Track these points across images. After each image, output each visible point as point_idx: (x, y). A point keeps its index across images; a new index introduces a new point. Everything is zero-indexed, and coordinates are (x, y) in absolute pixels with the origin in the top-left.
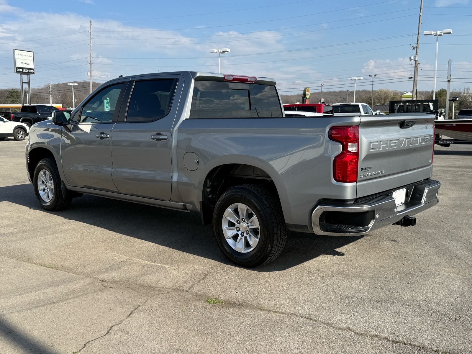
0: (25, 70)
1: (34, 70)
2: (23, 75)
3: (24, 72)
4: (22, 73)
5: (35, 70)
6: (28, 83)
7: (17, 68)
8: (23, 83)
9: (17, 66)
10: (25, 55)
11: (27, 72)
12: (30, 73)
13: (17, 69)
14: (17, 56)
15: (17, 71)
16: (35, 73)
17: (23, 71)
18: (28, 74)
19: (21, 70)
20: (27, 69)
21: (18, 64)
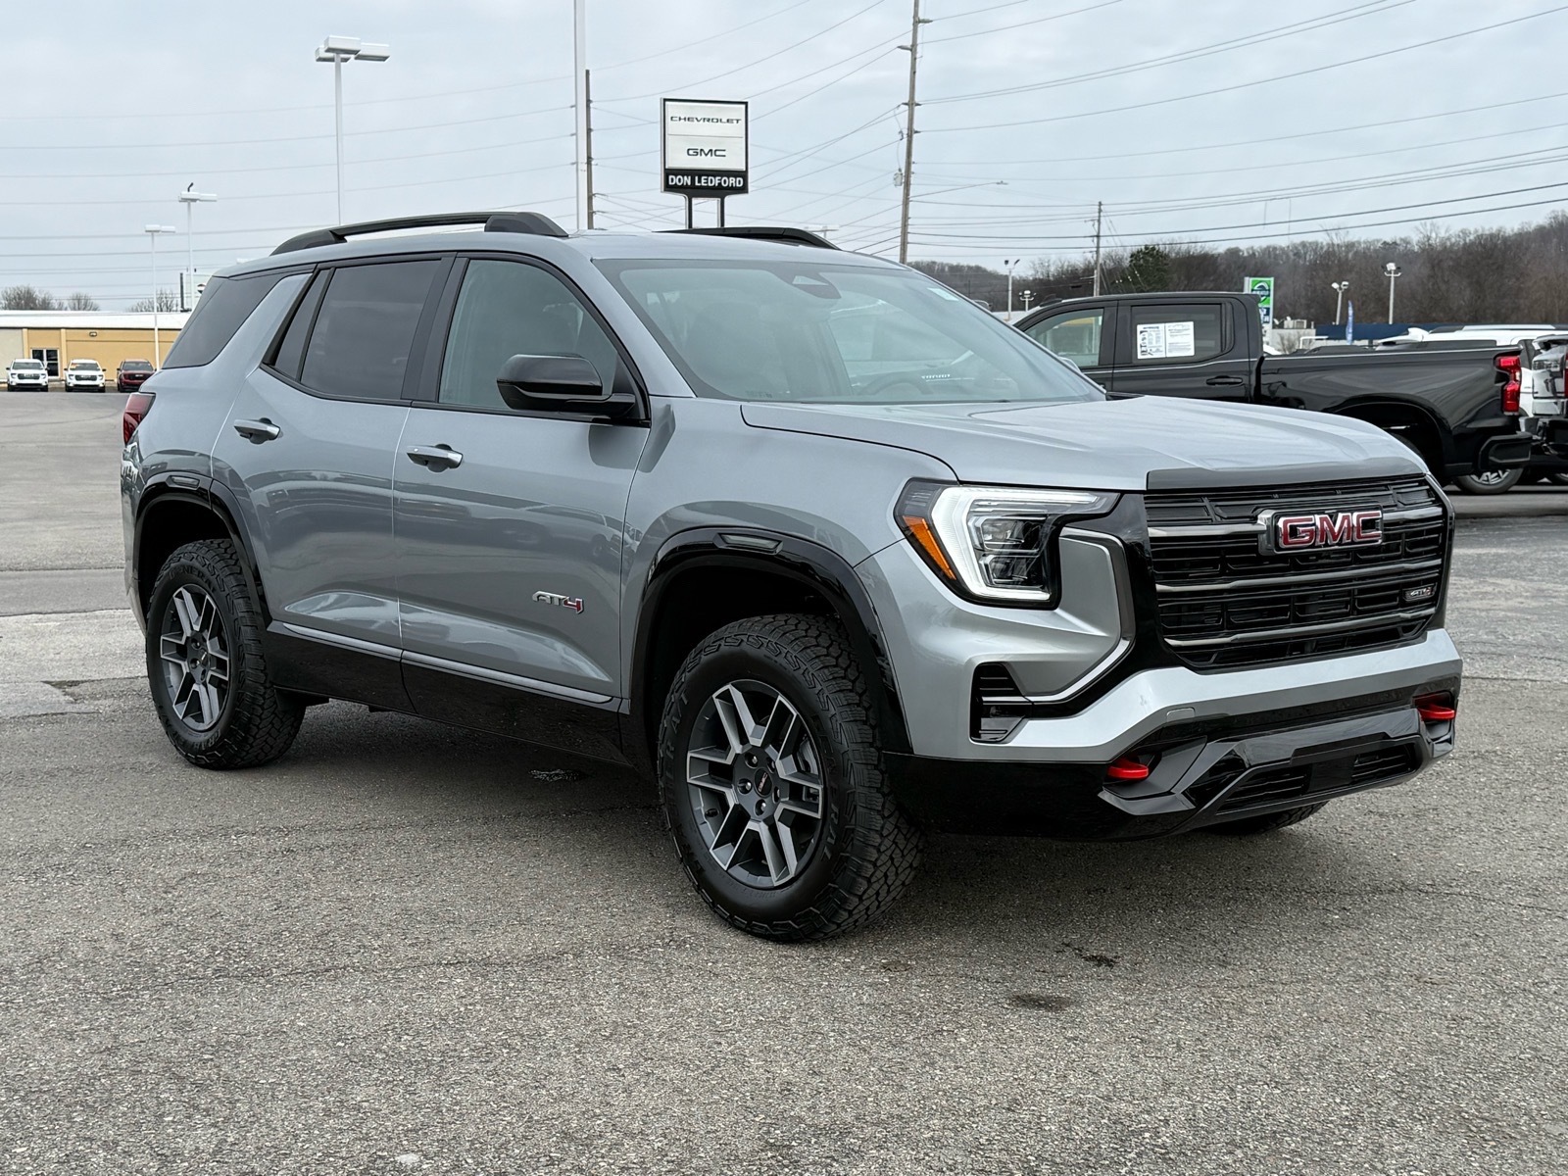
0: (703, 181)
1: (744, 177)
2: (695, 201)
3: (701, 187)
4: (692, 192)
5: (749, 175)
7: (668, 172)
9: (671, 164)
10: (707, 117)
11: (714, 188)
12: (728, 187)
13: (670, 177)
14: (671, 127)
15: (670, 183)
16: (750, 188)
17: (697, 184)
18: (720, 192)
19: (687, 180)
20: (714, 176)
21: (679, 160)
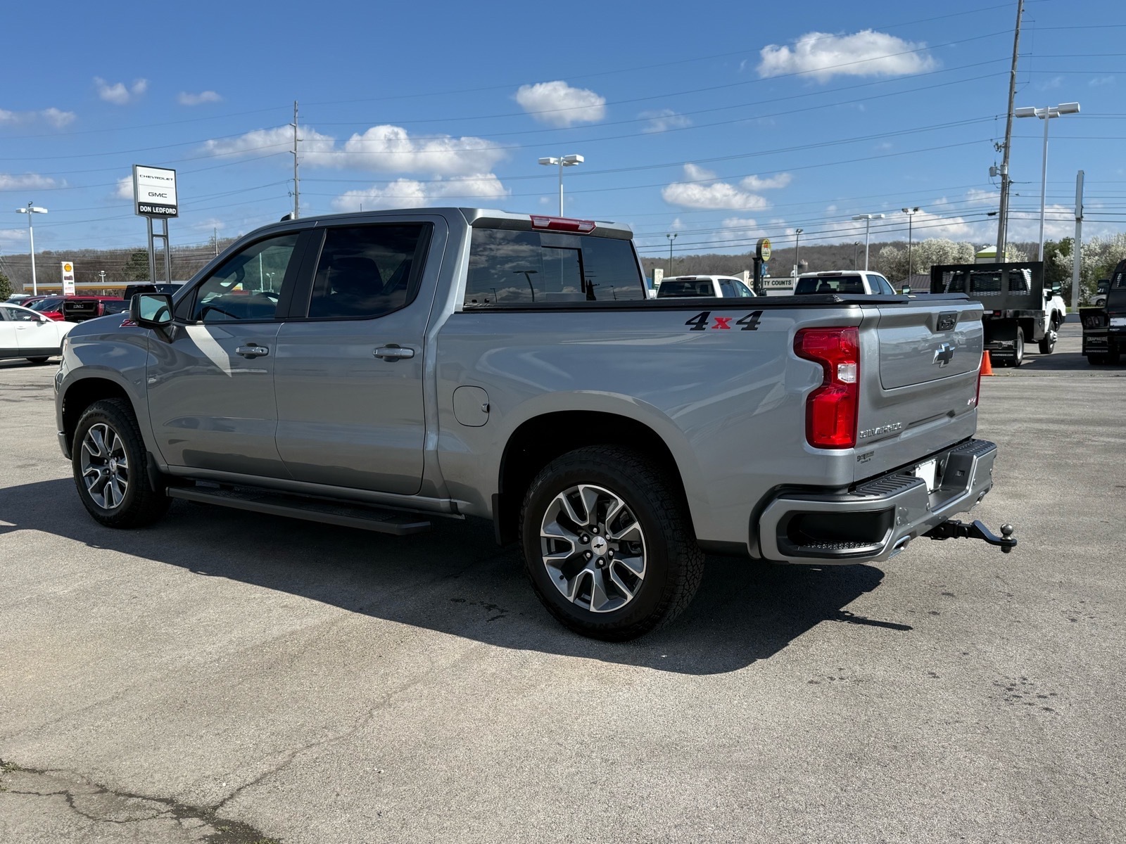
0: (157, 210)
1: (176, 209)
2: (153, 220)
3: (159, 214)
4: (151, 215)
5: (178, 207)
6: (165, 237)
7: (141, 204)
8: (153, 236)
9: (141, 200)
10: (157, 176)
11: (162, 214)
12: (169, 214)
13: (141, 207)
14: (140, 180)
15: (141, 211)
16: (179, 214)
17: (154, 211)
18: (164, 216)
19: (149, 209)
20: (162, 207)
21: (144, 197)
